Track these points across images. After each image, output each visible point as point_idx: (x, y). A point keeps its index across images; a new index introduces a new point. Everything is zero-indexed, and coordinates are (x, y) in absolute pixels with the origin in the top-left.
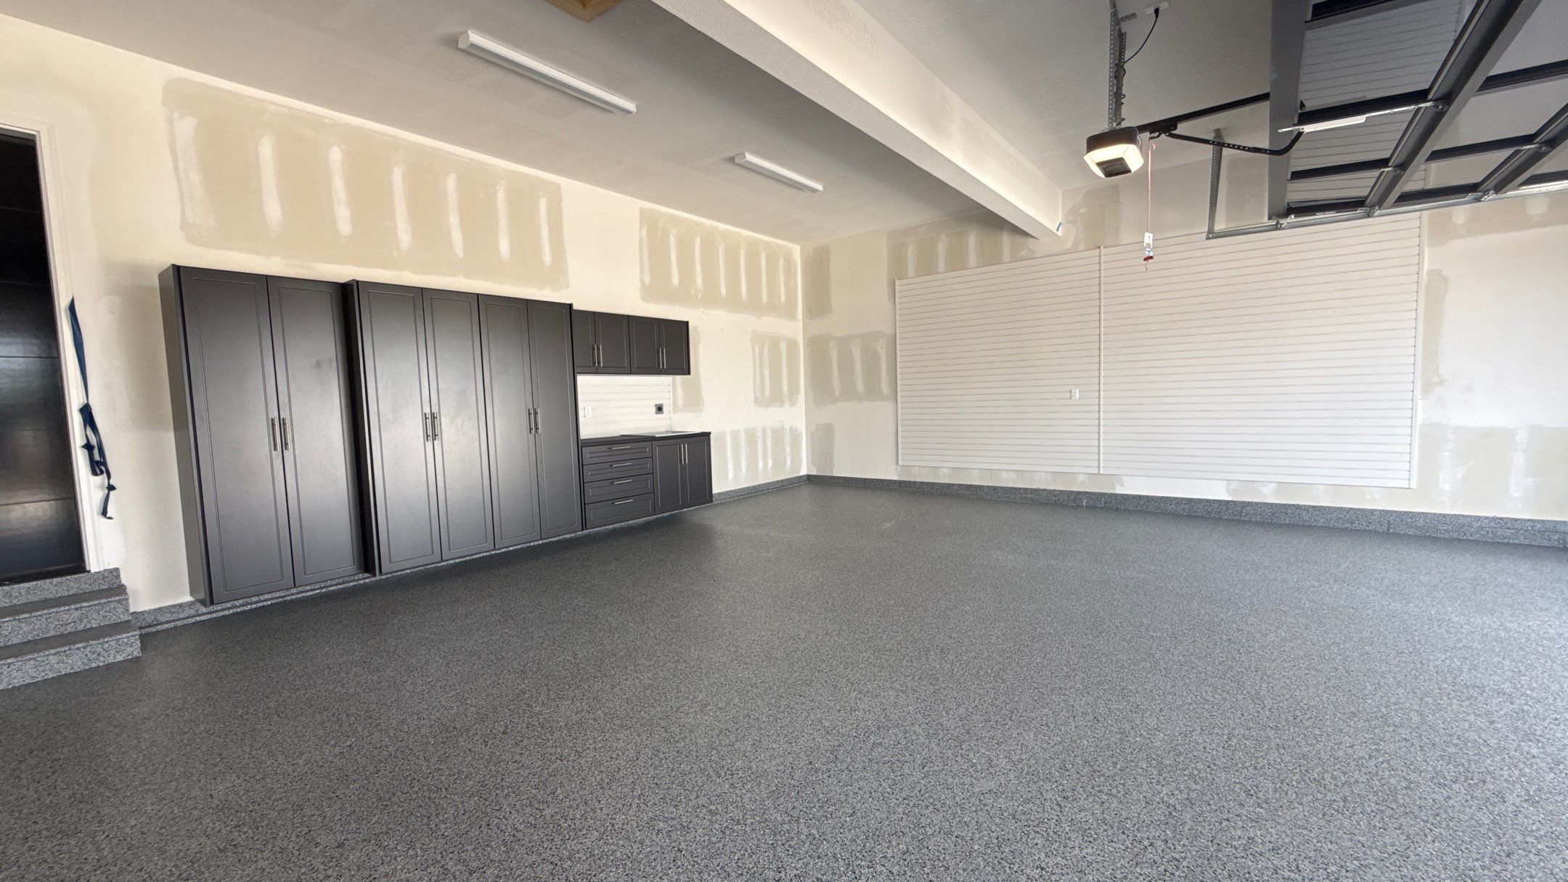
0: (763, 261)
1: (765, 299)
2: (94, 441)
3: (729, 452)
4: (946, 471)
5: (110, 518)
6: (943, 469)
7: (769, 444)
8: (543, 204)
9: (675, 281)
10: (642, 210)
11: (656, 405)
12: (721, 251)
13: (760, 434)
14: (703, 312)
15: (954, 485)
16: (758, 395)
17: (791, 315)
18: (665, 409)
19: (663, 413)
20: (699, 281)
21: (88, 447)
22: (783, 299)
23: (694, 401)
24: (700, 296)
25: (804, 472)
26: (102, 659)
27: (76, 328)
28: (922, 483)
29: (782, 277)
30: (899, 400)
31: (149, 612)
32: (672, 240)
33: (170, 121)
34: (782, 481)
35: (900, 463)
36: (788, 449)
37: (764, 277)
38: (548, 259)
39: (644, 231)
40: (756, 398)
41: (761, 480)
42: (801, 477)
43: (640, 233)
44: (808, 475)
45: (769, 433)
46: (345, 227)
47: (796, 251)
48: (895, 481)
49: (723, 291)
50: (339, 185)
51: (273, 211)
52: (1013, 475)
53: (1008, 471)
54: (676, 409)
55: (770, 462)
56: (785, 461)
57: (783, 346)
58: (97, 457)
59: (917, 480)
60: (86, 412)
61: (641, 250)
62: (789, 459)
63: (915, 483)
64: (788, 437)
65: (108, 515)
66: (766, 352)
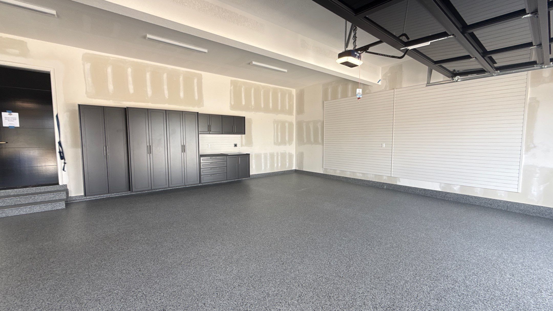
0: (279, 95)
1: (279, 108)
2: (61, 151)
3: (263, 160)
4: (339, 171)
5: (65, 171)
6: (338, 171)
7: (279, 158)
8: (196, 81)
9: (244, 103)
10: (231, 81)
11: (234, 144)
12: (262, 93)
13: (276, 154)
14: (254, 113)
15: (341, 177)
16: (276, 141)
17: (290, 113)
18: (237, 145)
19: (237, 147)
20: (253, 103)
21: (60, 152)
22: (287, 108)
23: (249, 143)
24: (253, 108)
25: (294, 168)
26: (55, 208)
27: (58, 121)
28: (330, 175)
29: (287, 100)
30: (324, 144)
31: (74, 197)
32: (243, 89)
33: (84, 65)
34: (284, 171)
35: (324, 167)
36: (287, 160)
37: (280, 101)
38: (196, 97)
39: (232, 87)
40: (274, 143)
41: (276, 171)
42: (293, 170)
43: (230, 88)
44: (295, 170)
45: (280, 154)
46: (132, 91)
47: (294, 91)
48: (322, 174)
49: (262, 106)
50: (130, 79)
51: (111, 87)
52: (361, 175)
53: (359, 173)
54: (242, 145)
55: (280, 165)
56: (286, 164)
57: (287, 125)
58: (62, 155)
59: (329, 174)
60: (60, 143)
61: (231, 93)
62: (287, 164)
63: (328, 175)
64: (287, 156)
65: (65, 170)
66: (279, 126)
